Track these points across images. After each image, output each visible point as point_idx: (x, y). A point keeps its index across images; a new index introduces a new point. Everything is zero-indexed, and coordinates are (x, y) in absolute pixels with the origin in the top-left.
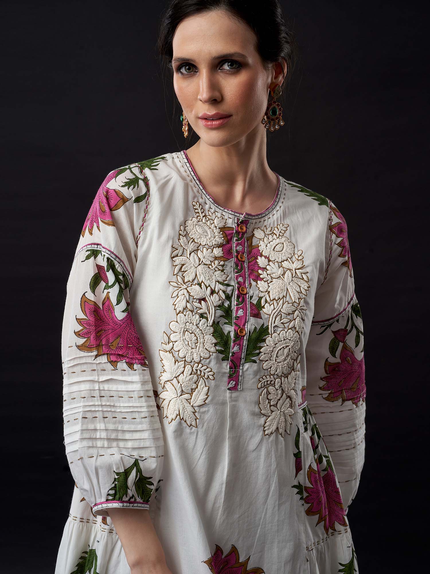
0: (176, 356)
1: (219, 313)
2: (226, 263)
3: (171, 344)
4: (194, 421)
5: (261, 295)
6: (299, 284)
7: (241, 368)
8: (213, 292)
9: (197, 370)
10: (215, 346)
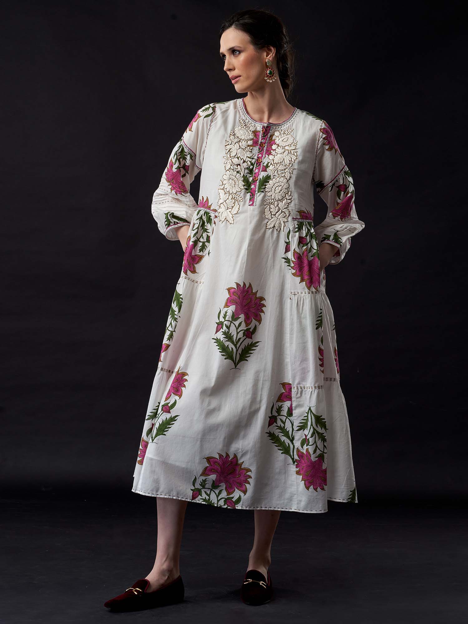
0: (225, 191)
1: (247, 171)
2: (254, 148)
3: (223, 186)
4: (233, 221)
5: (270, 161)
6: (291, 157)
7: (256, 195)
8: (244, 162)
9: (234, 197)
10: (244, 186)
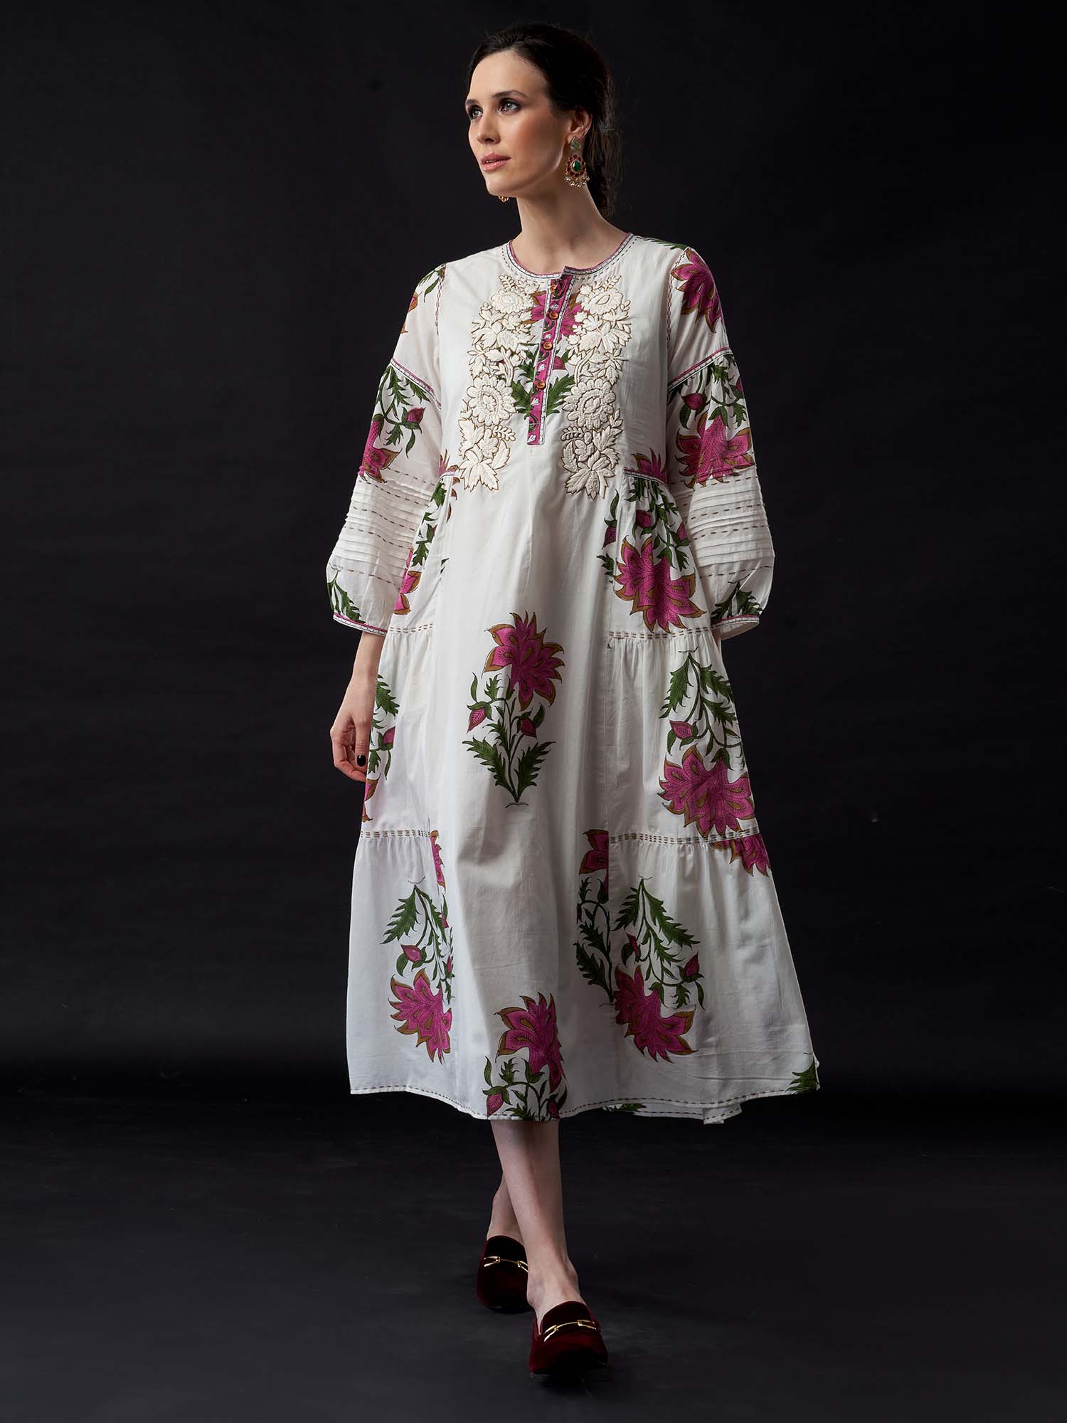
0: (476, 421)
1: (518, 372)
4: (495, 484)
5: (570, 348)
6: (618, 335)
10: (514, 406)
